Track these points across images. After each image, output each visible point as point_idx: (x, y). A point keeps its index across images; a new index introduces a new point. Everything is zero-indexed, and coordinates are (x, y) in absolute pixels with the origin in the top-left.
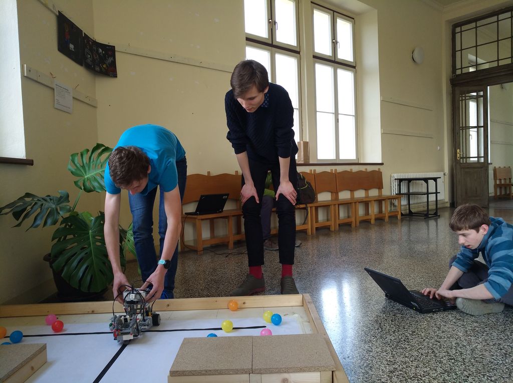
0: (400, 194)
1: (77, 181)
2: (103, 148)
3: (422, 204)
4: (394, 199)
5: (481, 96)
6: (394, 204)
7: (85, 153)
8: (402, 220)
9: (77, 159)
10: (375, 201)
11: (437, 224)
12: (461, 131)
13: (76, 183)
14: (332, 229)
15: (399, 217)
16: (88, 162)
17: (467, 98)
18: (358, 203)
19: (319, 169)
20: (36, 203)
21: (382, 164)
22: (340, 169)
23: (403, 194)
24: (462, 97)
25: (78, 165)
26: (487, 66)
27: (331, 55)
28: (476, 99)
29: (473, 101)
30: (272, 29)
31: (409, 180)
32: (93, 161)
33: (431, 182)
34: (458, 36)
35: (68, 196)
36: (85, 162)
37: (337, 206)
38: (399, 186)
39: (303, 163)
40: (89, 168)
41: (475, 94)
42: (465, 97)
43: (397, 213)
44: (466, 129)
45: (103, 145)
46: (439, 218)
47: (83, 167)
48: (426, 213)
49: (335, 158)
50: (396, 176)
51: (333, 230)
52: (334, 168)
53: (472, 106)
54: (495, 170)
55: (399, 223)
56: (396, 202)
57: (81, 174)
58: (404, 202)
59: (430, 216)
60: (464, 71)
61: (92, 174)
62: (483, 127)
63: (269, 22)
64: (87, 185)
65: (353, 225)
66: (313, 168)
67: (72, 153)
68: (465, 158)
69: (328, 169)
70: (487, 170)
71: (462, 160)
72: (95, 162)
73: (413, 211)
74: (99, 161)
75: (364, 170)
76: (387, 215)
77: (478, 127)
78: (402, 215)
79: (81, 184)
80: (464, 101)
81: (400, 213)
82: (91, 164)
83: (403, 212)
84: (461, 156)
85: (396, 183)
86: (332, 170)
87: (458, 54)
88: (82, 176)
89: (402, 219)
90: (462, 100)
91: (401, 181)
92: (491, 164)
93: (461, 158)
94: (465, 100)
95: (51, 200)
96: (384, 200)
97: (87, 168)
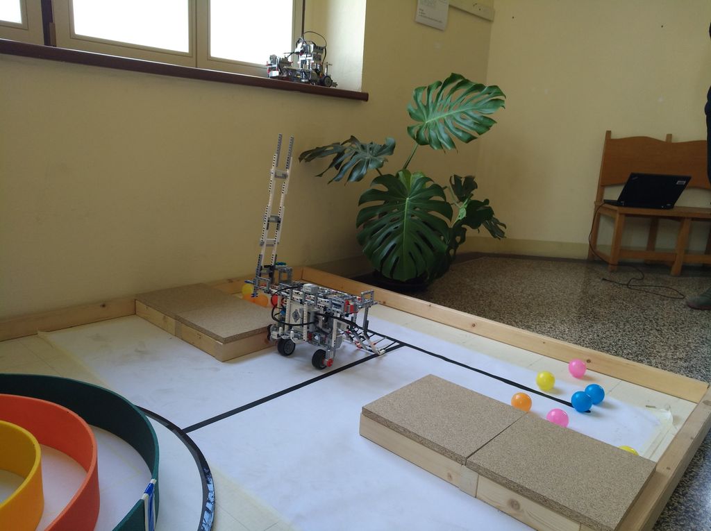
1: (412, 128)
2: (460, 81)
7: (434, 87)
9: (422, 96)
13: (409, 129)
16: (434, 102)
25: (420, 104)
32: (442, 99)
35: (393, 147)
36: (430, 101)
40: (434, 109)
45: (461, 77)
47: (427, 107)
57: (422, 116)
61: (435, 119)
64: (423, 134)
67: (417, 87)
72: (443, 101)
74: (449, 99)
79: (414, 131)
82: (438, 104)
88: (422, 121)
95: (371, 149)
97: (431, 109)
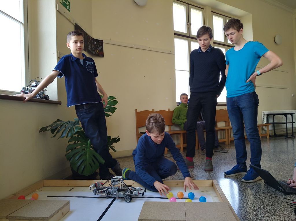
0: (268, 123)
3: (283, 130)
4: (264, 126)
6: (264, 129)
15: (268, 137)
19: (218, 108)
20: (62, 125)
23: (270, 123)
27: (224, 41)
30: (189, 28)
31: (274, 115)
33: (289, 116)
37: (229, 130)
38: (268, 118)
43: (266, 135)
46: (295, 138)
48: (286, 135)
50: (265, 112)
51: (227, 144)
55: (268, 141)
58: (271, 128)
59: (288, 137)
63: (187, 24)
73: (277, 133)
78: (270, 136)
81: (268, 135)
83: (270, 134)
85: (265, 117)
89: (270, 138)
91: (268, 115)
95: (70, 123)
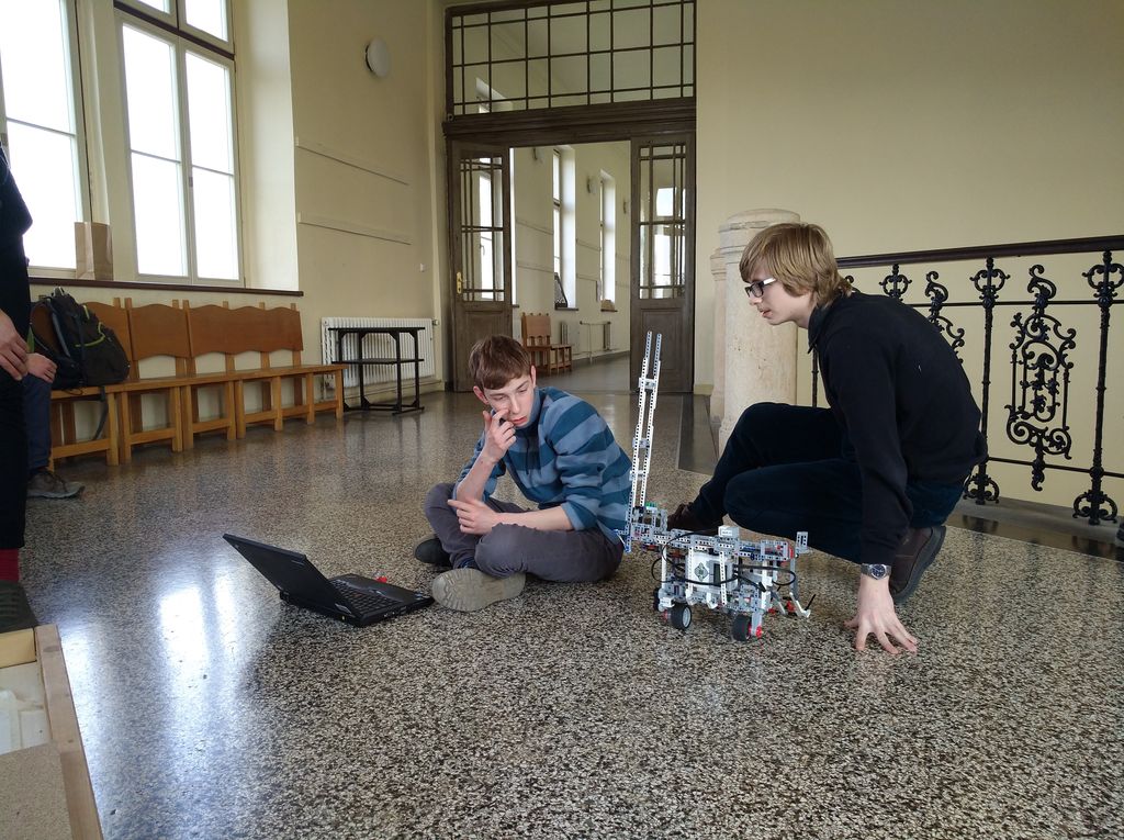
0: (340, 361)
3: (389, 385)
4: (328, 372)
5: (500, 167)
6: (328, 385)
8: (346, 421)
10: (282, 377)
11: (418, 425)
12: (464, 234)
14: (178, 446)
15: (340, 412)
17: (474, 167)
18: (241, 382)
19: (140, 299)
21: (299, 294)
22: (198, 300)
23: (347, 363)
24: (465, 163)
26: (508, 107)
27: (168, 11)
28: (490, 171)
29: (485, 177)
31: (362, 333)
33: (406, 338)
34: (457, 34)
37: (189, 390)
38: (339, 344)
39: (93, 278)
41: (486, 160)
42: (471, 163)
43: (334, 406)
44: (472, 232)
46: (423, 413)
48: (395, 403)
49: (185, 274)
50: (332, 322)
51: (180, 448)
52: (181, 296)
53: (484, 185)
54: (524, 319)
55: (340, 427)
56: (332, 381)
58: (350, 381)
59: (404, 409)
60: (470, 110)
62: (502, 229)
65: (231, 435)
66: (123, 294)
68: (470, 290)
69: (166, 299)
70: (509, 317)
71: (465, 294)
73: (371, 399)
75: (257, 306)
76: (311, 410)
77: (493, 229)
78: (346, 408)
80: (468, 173)
81: (340, 404)
83: (347, 403)
84: (465, 287)
85: (333, 338)
86: (176, 302)
87: (457, 72)
89: (344, 417)
90: (465, 171)
91: (342, 333)
92: (517, 306)
93: (464, 291)
94: (471, 170)
96: (304, 375)
